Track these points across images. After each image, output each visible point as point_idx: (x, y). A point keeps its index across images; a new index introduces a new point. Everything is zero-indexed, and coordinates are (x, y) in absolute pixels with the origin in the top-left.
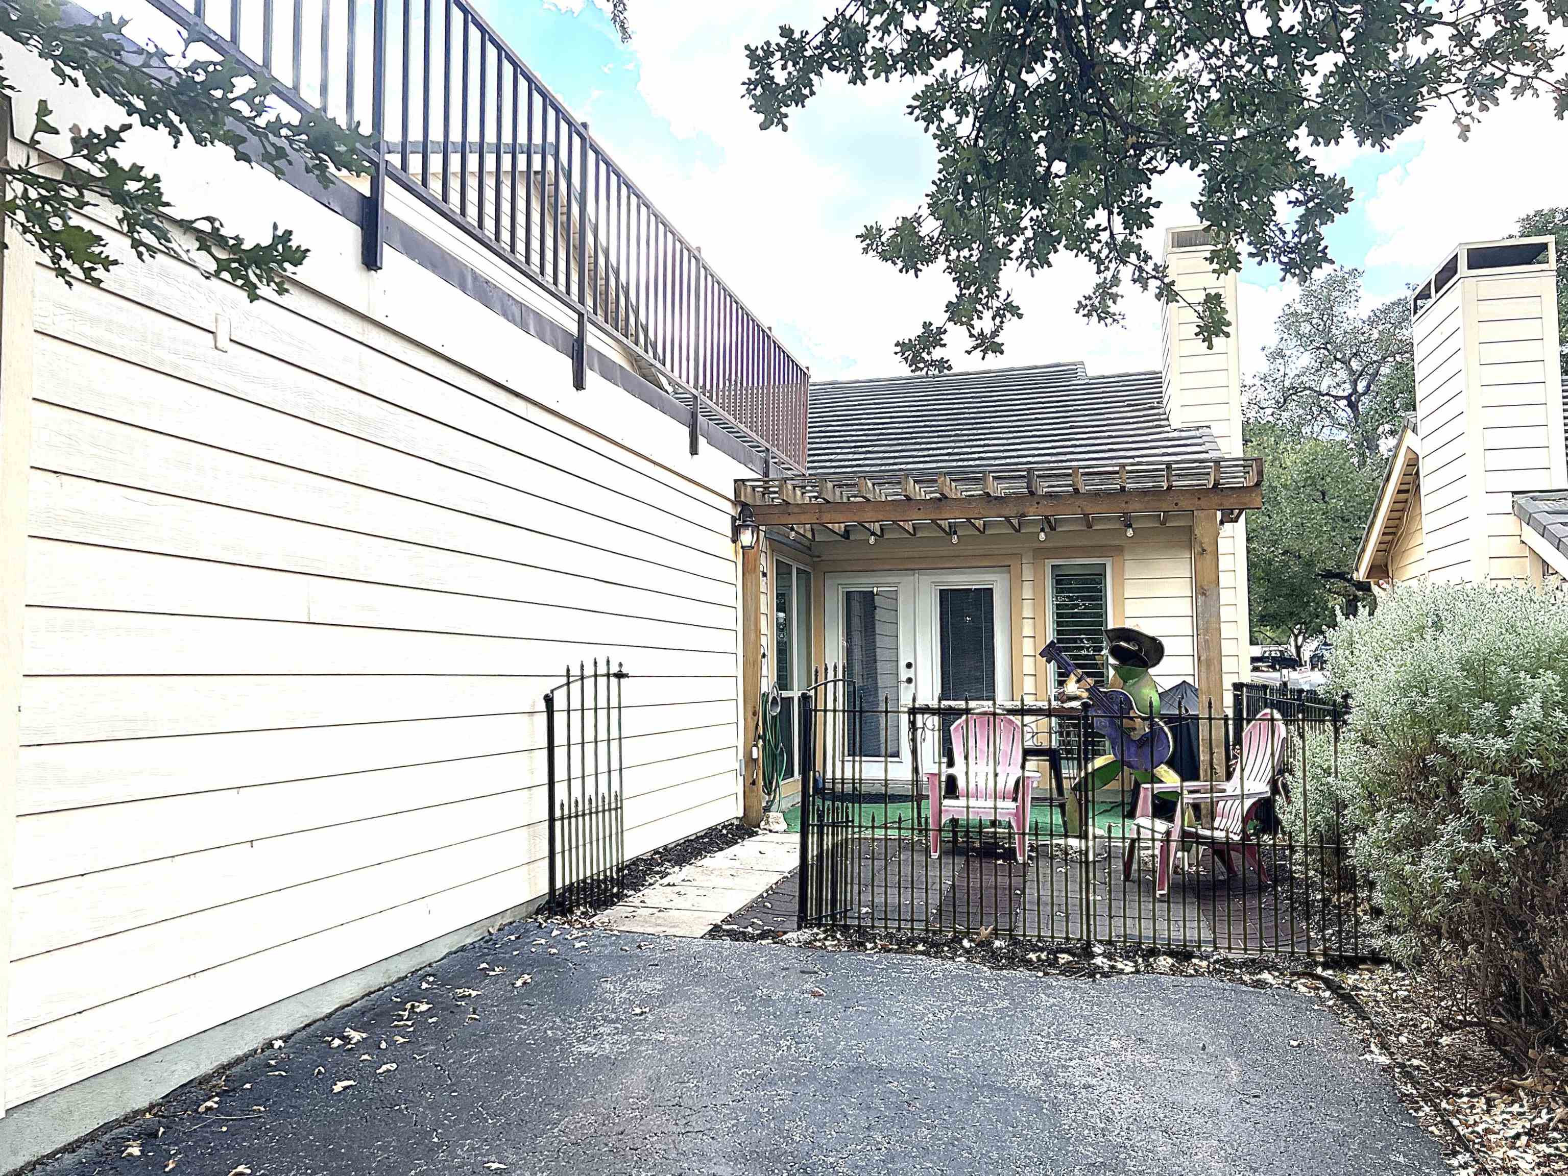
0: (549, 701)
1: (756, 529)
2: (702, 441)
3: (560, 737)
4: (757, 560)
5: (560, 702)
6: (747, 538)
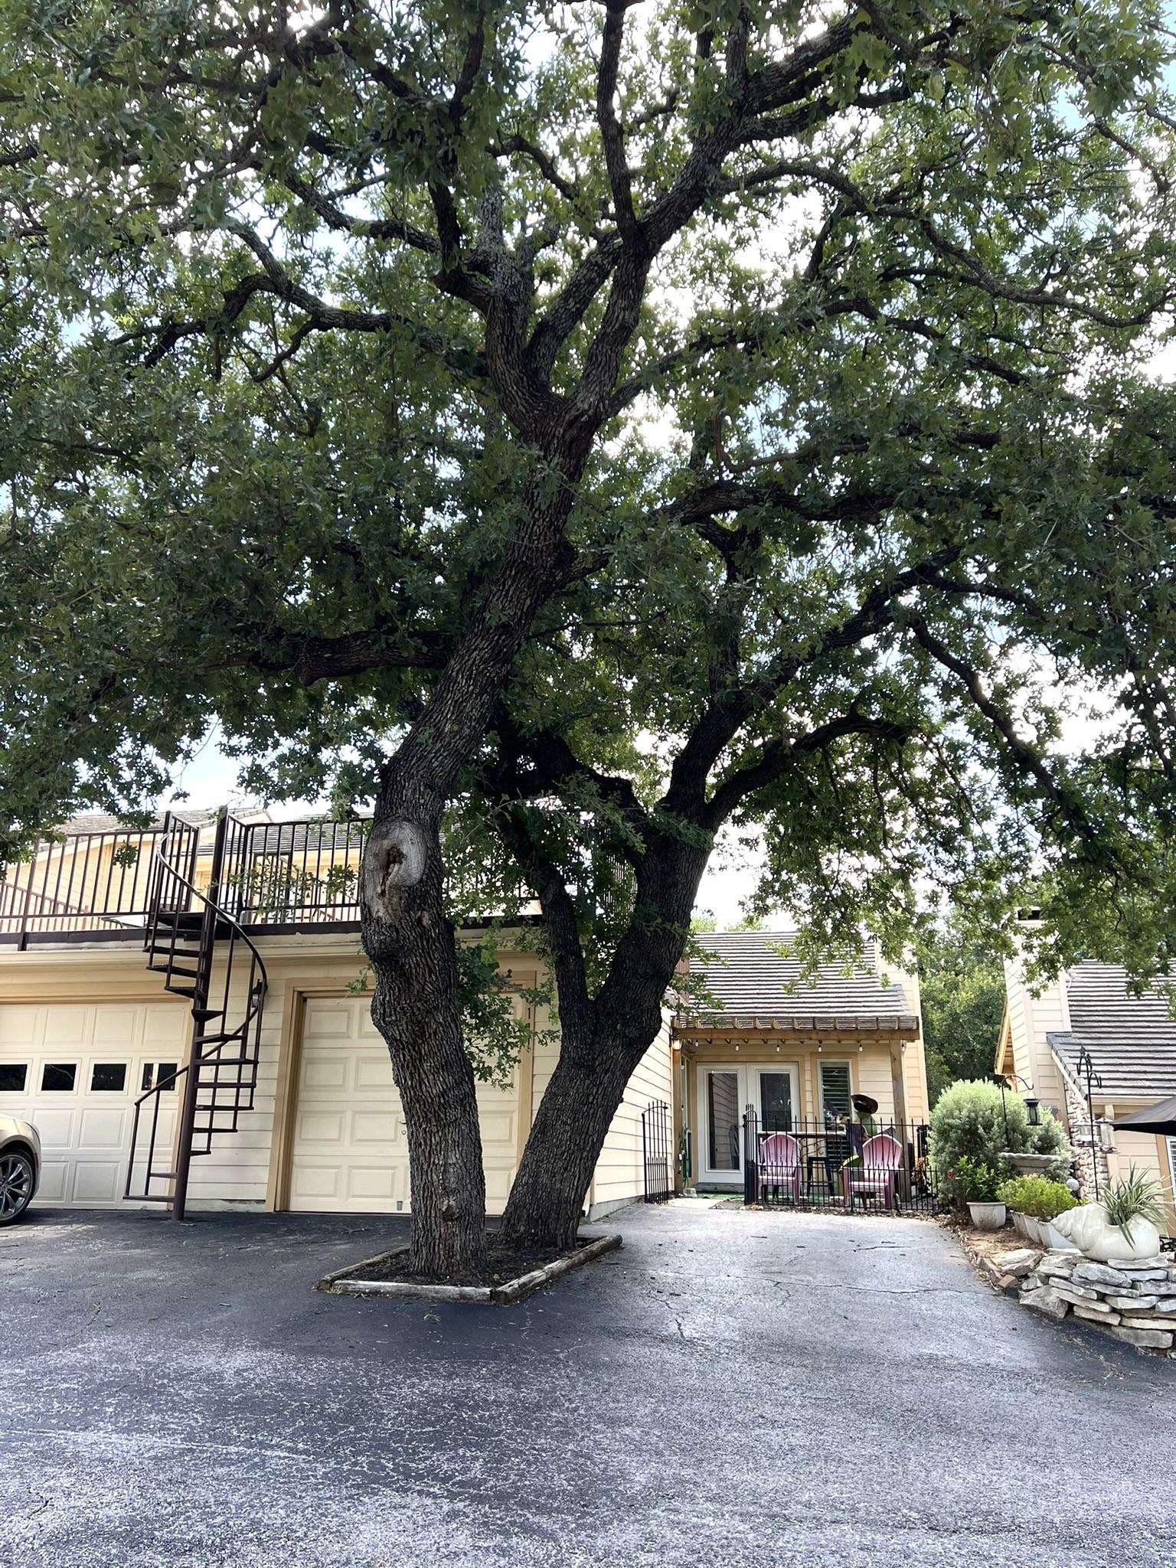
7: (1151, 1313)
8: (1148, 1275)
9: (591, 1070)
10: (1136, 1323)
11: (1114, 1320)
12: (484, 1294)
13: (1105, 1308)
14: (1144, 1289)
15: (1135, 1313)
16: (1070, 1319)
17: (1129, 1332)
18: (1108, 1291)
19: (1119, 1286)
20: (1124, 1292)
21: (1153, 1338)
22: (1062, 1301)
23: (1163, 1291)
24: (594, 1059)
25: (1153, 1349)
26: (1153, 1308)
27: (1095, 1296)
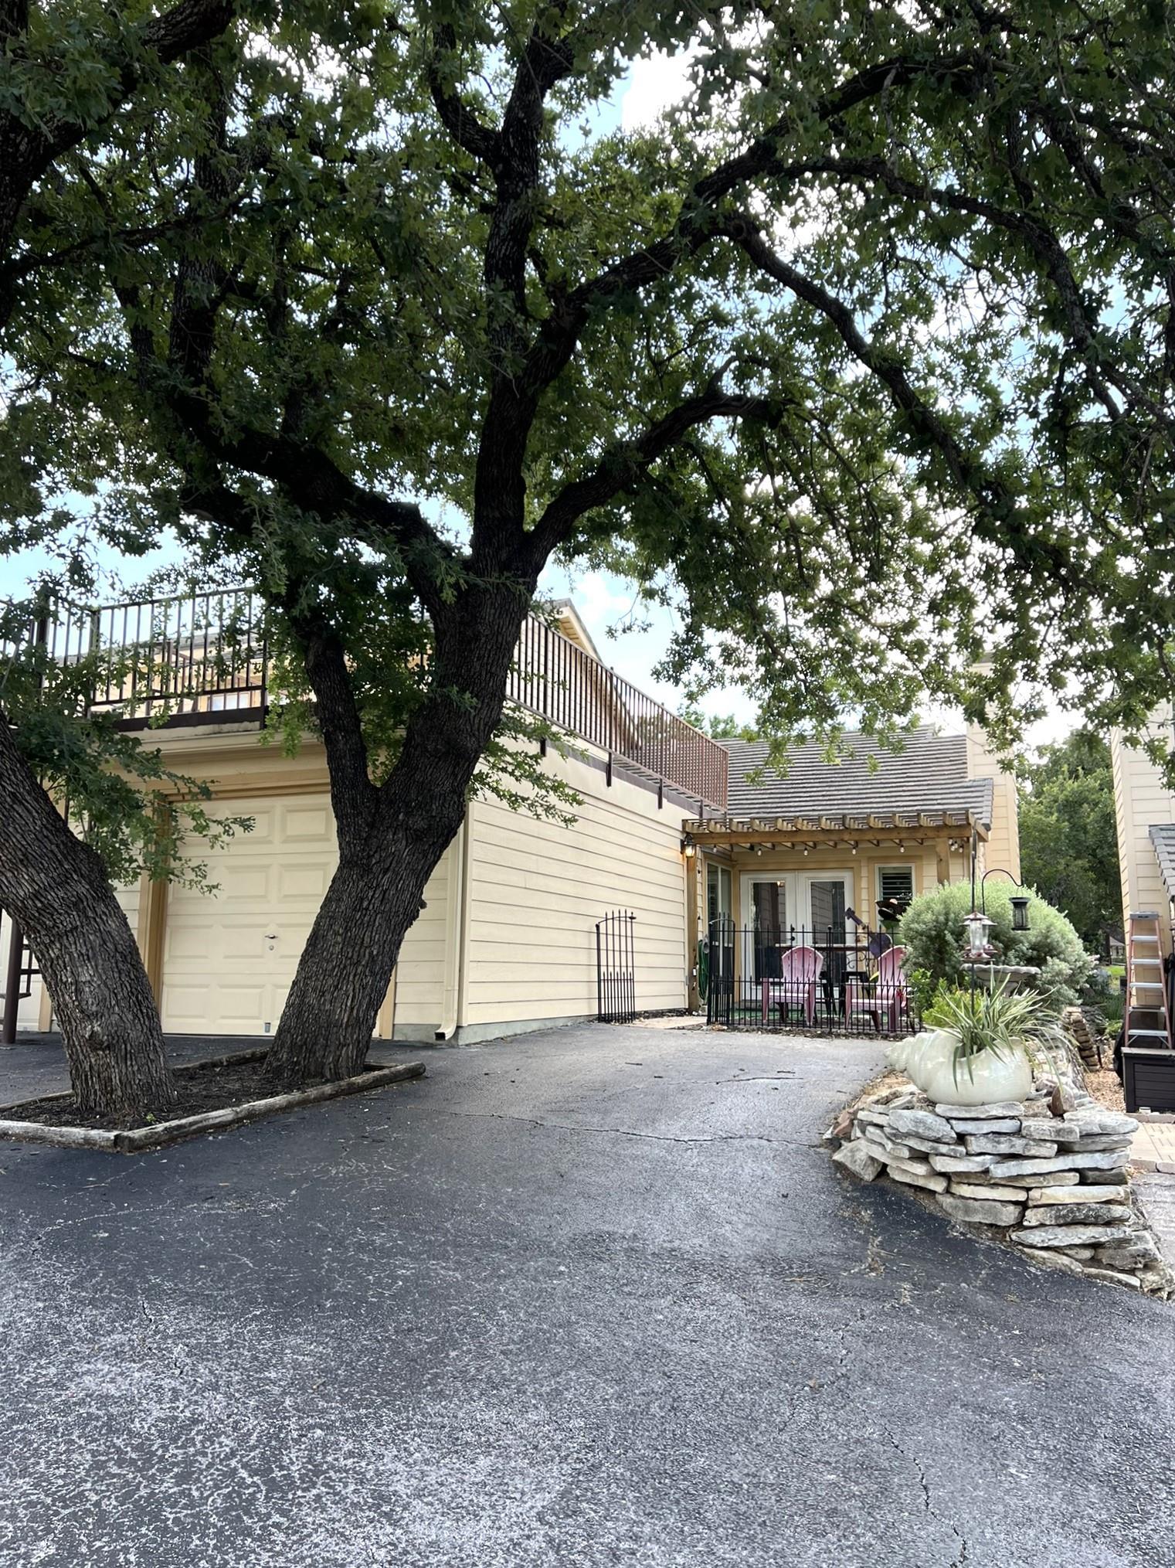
0: (598, 926)
1: (694, 846)
2: (664, 800)
3: (603, 946)
4: (695, 865)
5: (602, 930)
6: (689, 851)
7: (983, 1177)
8: (986, 1127)
9: (367, 870)
10: (965, 1190)
11: (938, 1186)
12: (108, 1139)
13: (920, 1169)
14: (974, 1145)
15: (965, 1177)
16: (883, 1182)
17: (959, 1202)
18: (924, 1147)
19: (938, 1141)
20: (944, 1149)
21: (989, 1212)
22: (872, 1159)
23: (1004, 1148)
24: (370, 857)
25: (991, 1225)
26: (987, 1171)
27: (906, 1153)
